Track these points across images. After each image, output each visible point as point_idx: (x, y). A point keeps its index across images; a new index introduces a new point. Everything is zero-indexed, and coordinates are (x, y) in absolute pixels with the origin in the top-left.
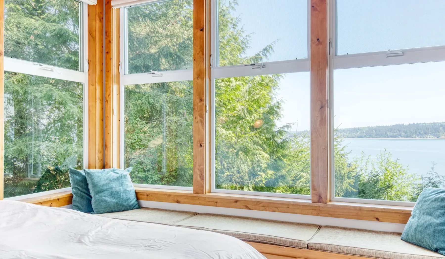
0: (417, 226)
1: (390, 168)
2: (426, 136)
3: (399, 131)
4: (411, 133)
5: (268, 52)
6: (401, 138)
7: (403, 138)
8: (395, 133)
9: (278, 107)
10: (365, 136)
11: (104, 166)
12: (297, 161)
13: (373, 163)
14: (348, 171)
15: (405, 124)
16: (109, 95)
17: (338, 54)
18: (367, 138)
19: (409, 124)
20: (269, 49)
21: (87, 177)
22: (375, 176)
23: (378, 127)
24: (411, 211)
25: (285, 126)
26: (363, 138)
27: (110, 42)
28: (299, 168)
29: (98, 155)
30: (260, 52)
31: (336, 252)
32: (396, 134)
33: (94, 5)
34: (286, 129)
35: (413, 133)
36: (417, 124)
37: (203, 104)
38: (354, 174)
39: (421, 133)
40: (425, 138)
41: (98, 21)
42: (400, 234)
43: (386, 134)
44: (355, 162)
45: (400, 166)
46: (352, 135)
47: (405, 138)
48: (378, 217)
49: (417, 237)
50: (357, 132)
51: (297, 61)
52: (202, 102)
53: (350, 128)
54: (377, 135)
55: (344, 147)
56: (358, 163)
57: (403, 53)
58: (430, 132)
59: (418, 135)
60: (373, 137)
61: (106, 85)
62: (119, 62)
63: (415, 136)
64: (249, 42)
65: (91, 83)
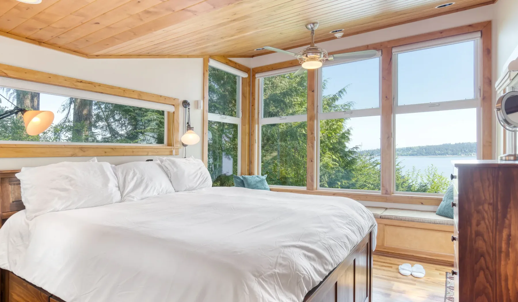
0: (445, 206)
1: (436, 180)
2: (471, 154)
3: (447, 150)
4: (457, 151)
5: (342, 93)
6: (448, 156)
7: (450, 156)
8: (442, 151)
9: (349, 133)
10: (416, 155)
11: (250, 174)
12: (361, 174)
13: (422, 176)
14: (402, 181)
15: (451, 144)
16: (253, 131)
17: (399, 105)
18: (418, 156)
19: (456, 144)
20: (343, 91)
21: (244, 180)
22: (424, 186)
23: (428, 146)
24: (442, 198)
25: (355, 148)
26: (415, 156)
27: (254, 99)
28: (362, 179)
29: (247, 168)
30: (336, 94)
31: (397, 220)
32: (444, 152)
33: (246, 78)
34: (355, 150)
35: (459, 151)
36: (463, 143)
37: (313, 136)
38: (406, 185)
39: (466, 151)
40: (470, 156)
41: (248, 87)
42: (435, 212)
43: (434, 152)
44: (407, 175)
45: (445, 178)
46: (405, 153)
47: (451, 156)
48: (423, 203)
49: (445, 212)
50: (410, 151)
51: (372, 109)
52: (313, 135)
53: (403, 148)
54: (426, 153)
55: (399, 163)
56: (410, 176)
57: (439, 104)
58: (474, 150)
59: (463, 153)
60: (423, 155)
61: (252, 125)
62: (259, 111)
63: (461, 154)
64: (326, 85)
65: (243, 124)
